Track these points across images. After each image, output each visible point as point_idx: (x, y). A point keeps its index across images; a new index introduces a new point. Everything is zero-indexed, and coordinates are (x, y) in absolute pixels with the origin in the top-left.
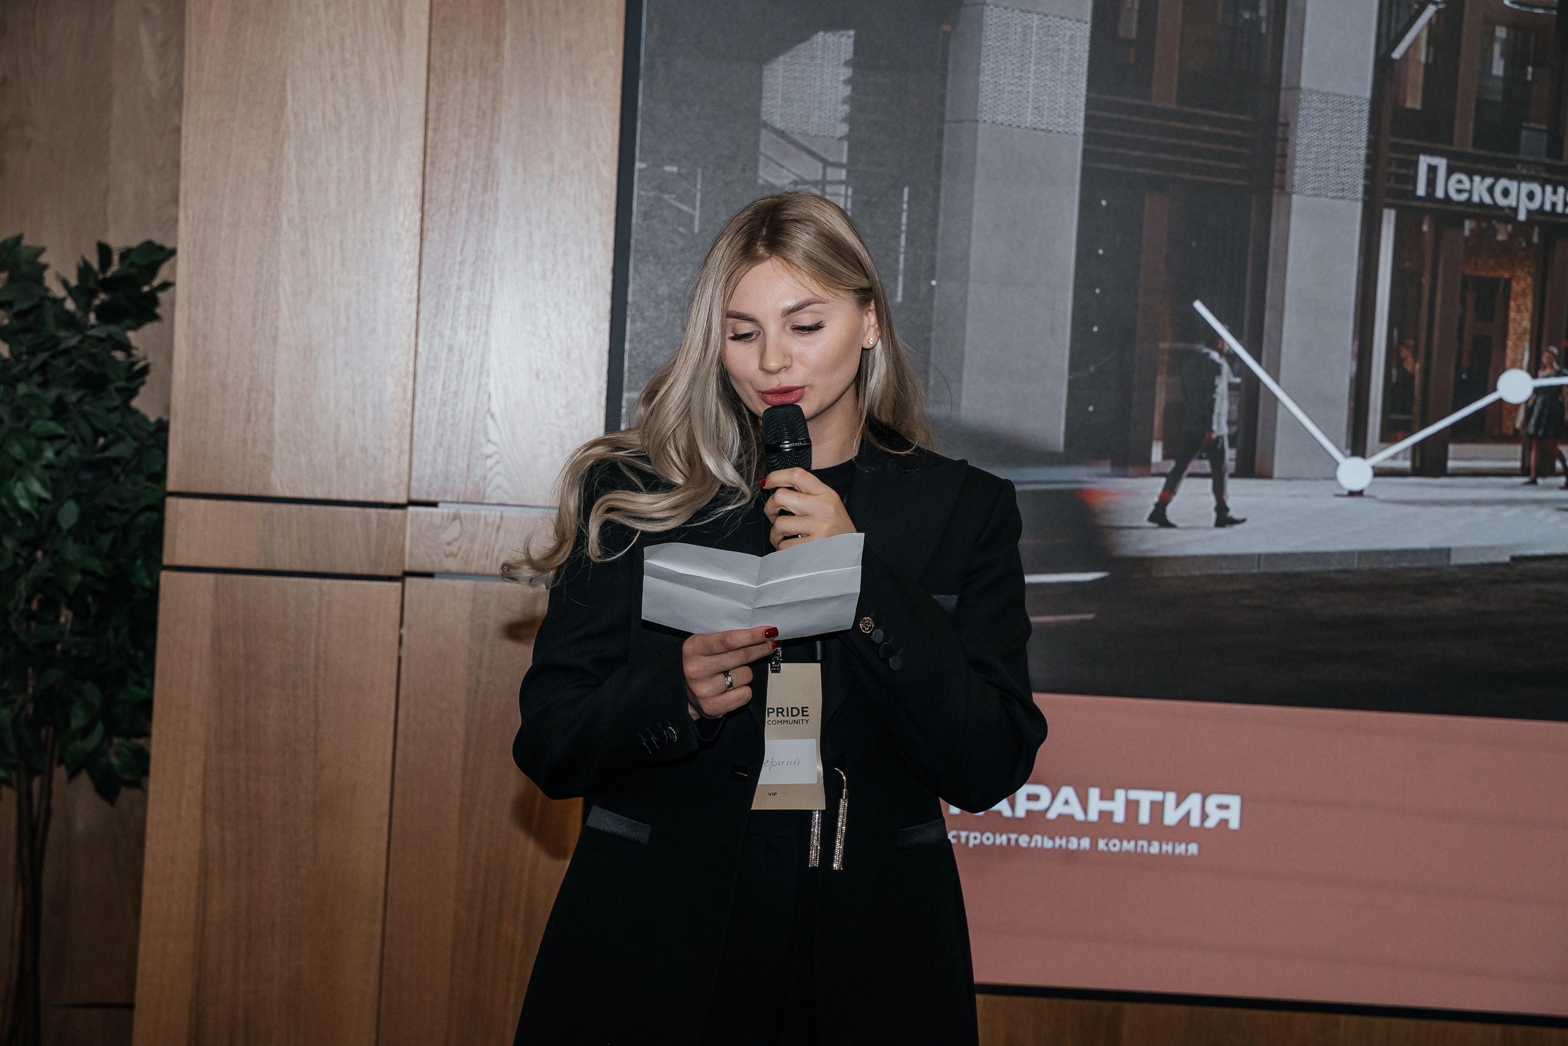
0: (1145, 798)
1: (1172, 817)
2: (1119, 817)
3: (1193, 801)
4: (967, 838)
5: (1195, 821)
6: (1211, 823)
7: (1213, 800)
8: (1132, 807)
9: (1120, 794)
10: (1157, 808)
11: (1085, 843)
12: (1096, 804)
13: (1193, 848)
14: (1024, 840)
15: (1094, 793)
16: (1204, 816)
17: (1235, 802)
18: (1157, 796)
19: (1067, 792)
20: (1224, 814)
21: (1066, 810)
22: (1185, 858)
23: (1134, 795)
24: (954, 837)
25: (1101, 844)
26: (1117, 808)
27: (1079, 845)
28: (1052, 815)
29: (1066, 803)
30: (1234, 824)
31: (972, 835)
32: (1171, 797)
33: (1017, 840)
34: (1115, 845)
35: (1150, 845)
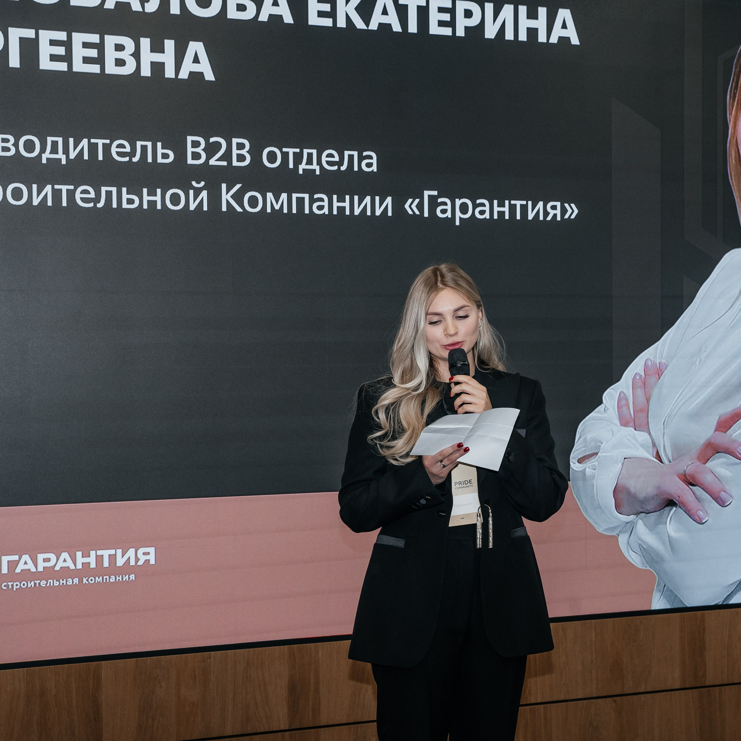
0: (106, 553)
1: (120, 562)
2: (93, 565)
3: (131, 552)
4: (12, 585)
5: (132, 563)
6: (140, 563)
7: (141, 551)
8: (99, 559)
9: (93, 553)
10: (113, 558)
11: (76, 580)
12: (80, 560)
13: (132, 577)
14: (43, 583)
15: (79, 554)
16: (137, 559)
17: (152, 550)
18: (112, 552)
19: (65, 555)
20: (147, 557)
21: (65, 565)
22: (129, 582)
23: (99, 553)
24: (5, 586)
25: (85, 580)
26: (92, 560)
27: (73, 582)
28: (57, 568)
29: (65, 561)
30: (152, 562)
31: (15, 584)
32: (119, 552)
33: (39, 583)
34: (92, 580)
35: (110, 578)
